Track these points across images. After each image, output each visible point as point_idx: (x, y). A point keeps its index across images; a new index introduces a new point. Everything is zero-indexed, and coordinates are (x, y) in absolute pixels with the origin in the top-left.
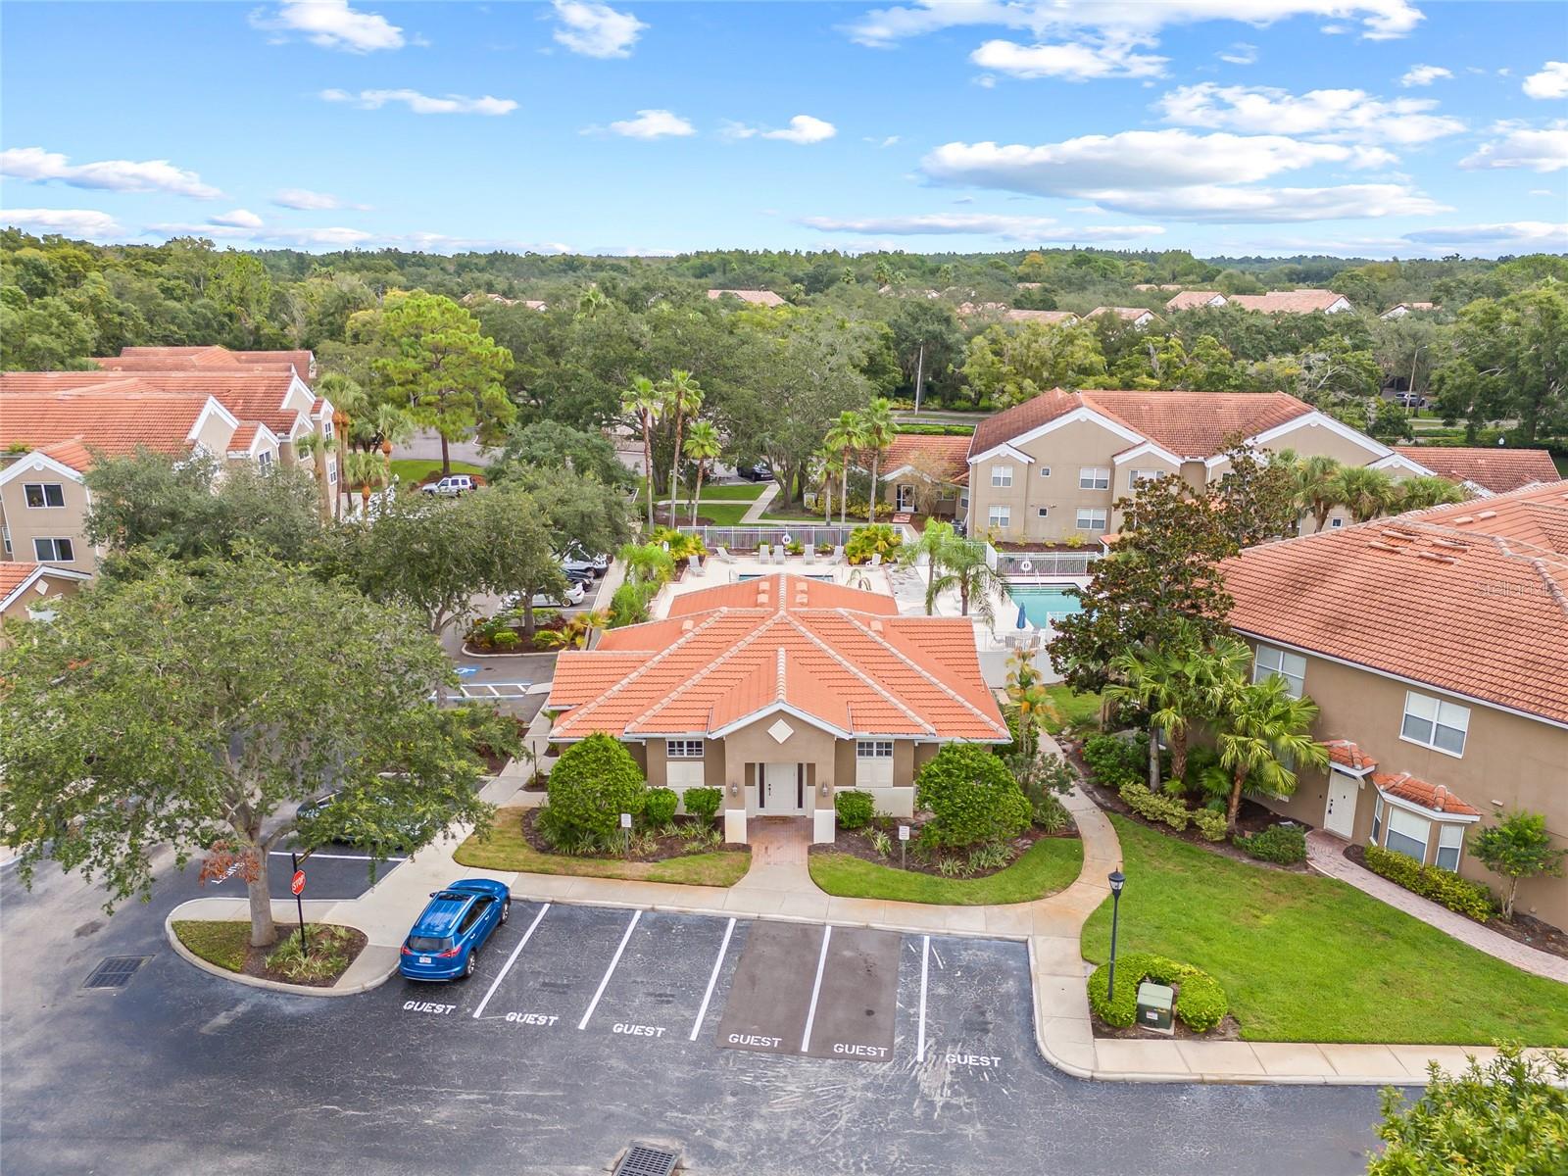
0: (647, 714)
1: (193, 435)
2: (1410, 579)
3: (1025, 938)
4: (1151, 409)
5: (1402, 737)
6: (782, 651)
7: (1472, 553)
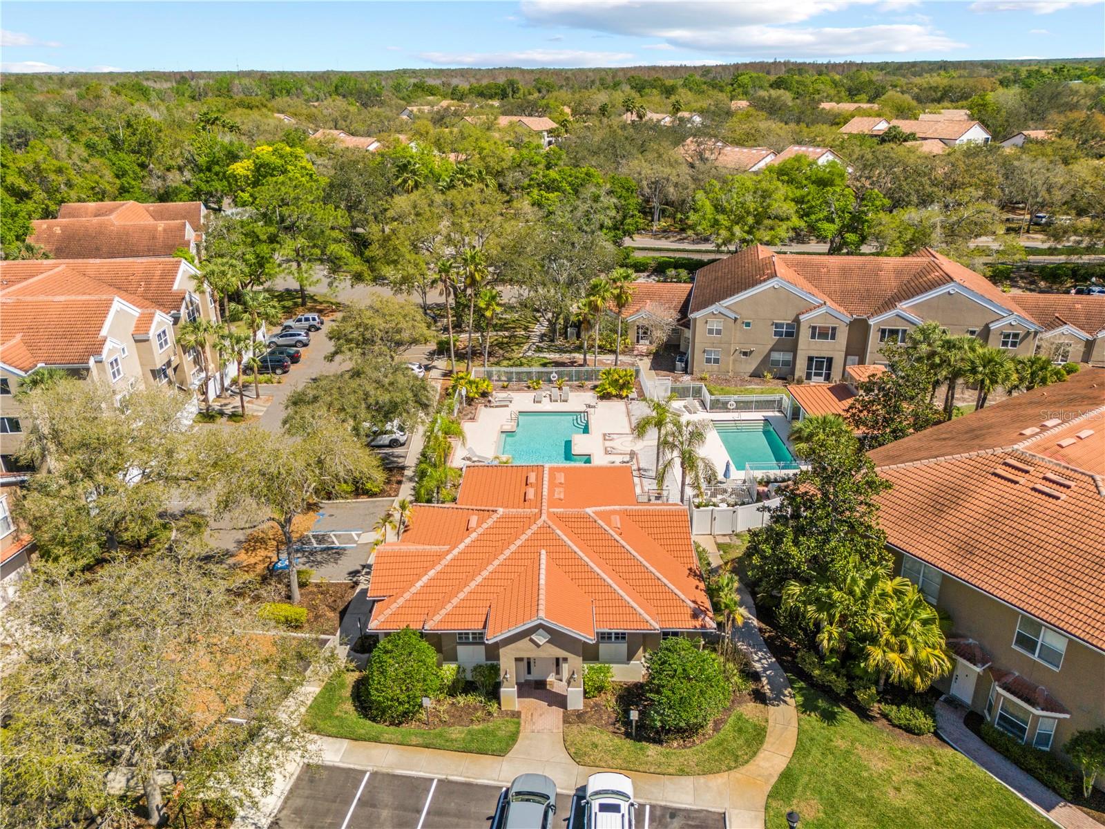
0: (441, 612)
1: (104, 332)
2: (1025, 511)
3: (723, 811)
4: (829, 271)
5: (1013, 646)
6: (543, 552)
7: (1076, 489)
